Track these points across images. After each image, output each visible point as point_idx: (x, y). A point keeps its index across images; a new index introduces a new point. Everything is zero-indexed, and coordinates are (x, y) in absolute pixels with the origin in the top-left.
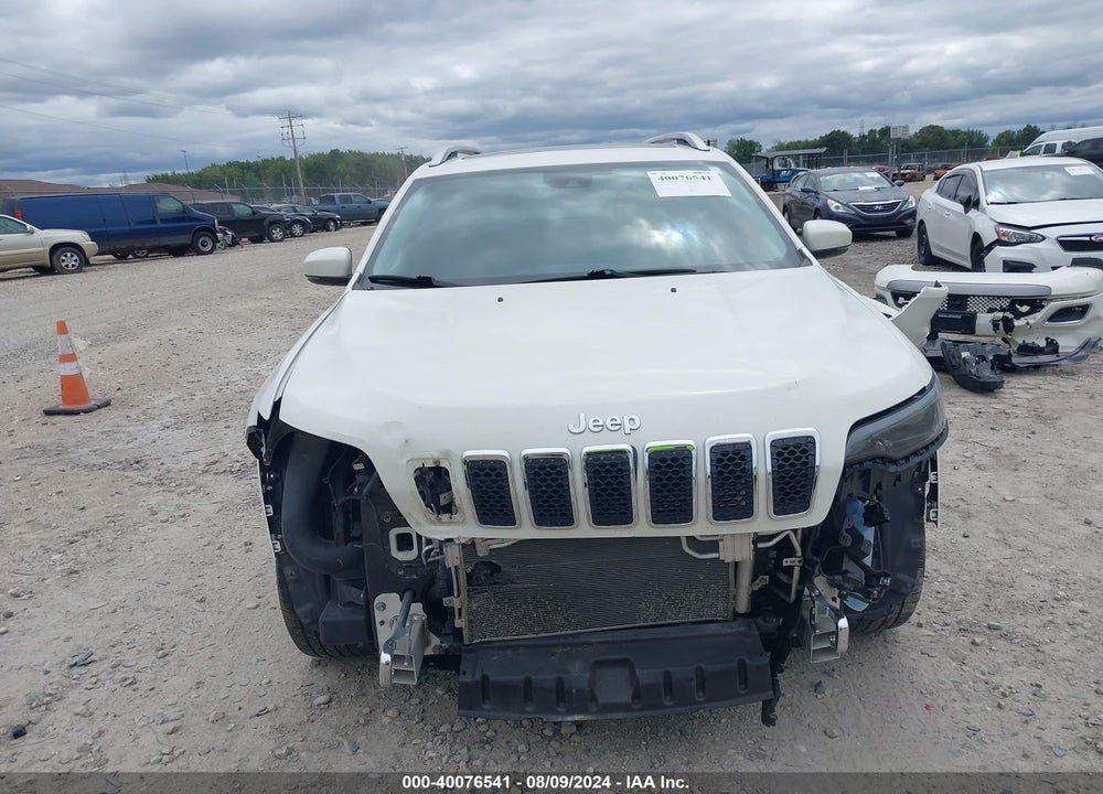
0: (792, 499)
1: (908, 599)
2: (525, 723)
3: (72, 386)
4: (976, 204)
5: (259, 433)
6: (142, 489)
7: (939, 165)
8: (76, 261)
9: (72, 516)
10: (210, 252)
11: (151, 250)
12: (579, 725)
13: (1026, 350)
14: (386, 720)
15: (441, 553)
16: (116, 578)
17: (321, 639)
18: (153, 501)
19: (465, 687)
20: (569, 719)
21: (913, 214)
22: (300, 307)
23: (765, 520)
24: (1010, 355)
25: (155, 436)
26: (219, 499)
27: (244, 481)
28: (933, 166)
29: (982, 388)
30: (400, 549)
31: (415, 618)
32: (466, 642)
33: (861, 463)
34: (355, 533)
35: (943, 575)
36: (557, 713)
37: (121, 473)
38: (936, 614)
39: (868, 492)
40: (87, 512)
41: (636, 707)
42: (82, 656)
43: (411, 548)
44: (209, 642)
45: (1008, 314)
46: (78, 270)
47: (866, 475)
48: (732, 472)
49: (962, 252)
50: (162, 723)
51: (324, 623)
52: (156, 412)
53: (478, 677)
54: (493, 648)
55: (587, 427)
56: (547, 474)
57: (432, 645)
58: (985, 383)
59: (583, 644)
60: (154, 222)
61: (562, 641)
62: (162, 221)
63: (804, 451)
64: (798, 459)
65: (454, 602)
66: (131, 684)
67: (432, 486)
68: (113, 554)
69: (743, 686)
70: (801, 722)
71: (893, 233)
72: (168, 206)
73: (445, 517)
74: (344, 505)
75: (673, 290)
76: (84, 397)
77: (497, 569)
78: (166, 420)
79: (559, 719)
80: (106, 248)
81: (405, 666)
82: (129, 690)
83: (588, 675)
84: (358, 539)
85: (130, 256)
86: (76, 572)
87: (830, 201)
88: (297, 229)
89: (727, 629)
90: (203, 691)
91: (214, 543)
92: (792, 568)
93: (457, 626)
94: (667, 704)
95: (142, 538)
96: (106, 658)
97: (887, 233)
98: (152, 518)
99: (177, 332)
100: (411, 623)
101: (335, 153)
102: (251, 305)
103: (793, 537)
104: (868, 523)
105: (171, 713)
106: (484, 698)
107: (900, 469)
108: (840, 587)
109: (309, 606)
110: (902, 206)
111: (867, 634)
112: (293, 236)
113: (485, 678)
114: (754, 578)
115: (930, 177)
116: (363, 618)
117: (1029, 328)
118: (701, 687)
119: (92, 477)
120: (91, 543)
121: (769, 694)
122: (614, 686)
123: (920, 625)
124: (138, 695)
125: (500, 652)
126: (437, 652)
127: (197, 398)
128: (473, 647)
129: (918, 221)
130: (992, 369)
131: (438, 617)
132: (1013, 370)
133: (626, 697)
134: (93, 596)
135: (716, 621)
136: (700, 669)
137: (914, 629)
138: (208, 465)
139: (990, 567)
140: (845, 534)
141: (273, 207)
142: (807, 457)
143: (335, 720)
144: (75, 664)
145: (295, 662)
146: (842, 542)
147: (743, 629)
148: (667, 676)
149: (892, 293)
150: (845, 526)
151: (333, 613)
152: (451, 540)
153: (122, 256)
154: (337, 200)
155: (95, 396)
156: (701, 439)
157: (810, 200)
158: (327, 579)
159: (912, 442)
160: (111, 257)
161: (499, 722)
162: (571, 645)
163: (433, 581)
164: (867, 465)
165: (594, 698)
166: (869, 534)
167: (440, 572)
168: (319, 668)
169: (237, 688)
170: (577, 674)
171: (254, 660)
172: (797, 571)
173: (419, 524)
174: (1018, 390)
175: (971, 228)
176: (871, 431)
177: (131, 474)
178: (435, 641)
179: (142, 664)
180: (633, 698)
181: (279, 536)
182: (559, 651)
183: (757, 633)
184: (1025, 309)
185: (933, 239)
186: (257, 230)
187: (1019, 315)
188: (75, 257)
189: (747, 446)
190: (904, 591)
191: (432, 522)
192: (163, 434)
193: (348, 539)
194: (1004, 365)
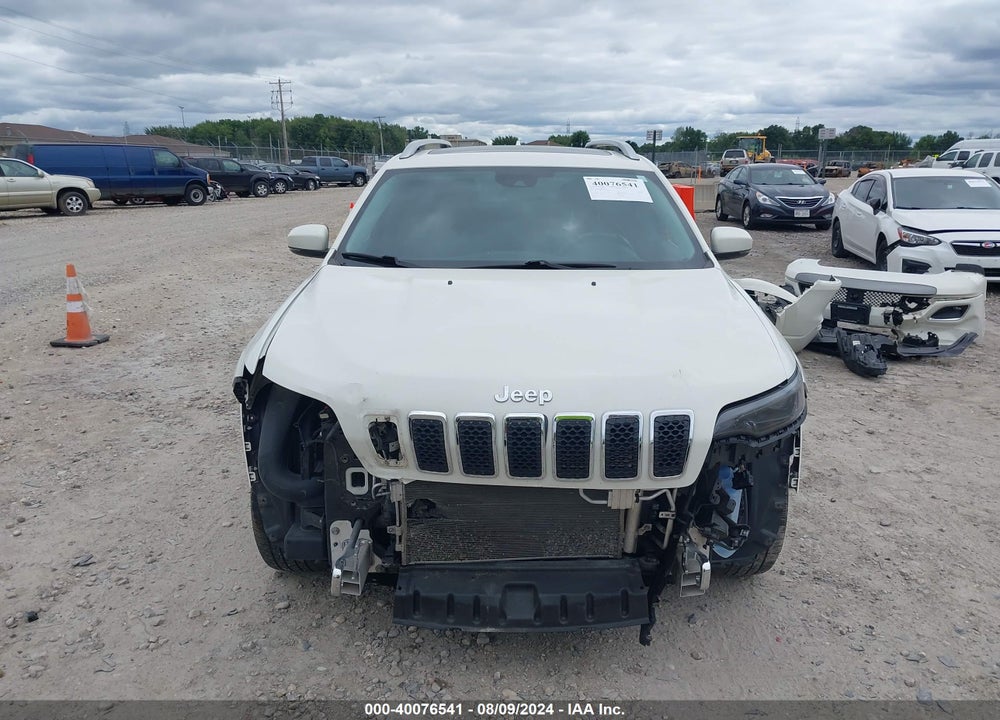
0: (669, 464)
1: (771, 550)
2: (448, 633)
3: (77, 322)
4: (884, 207)
5: (244, 383)
6: (134, 418)
7: (865, 163)
8: (80, 204)
9: (75, 439)
10: (201, 204)
11: (148, 198)
12: (492, 637)
13: (911, 342)
14: (334, 625)
15: (388, 490)
16: (113, 494)
17: (285, 555)
18: (144, 429)
19: (400, 600)
20: (483, 630)
21: (831, 210)
22: (279, 261)
23: (646, 480)
24: (895, 345)
25: (147, 371)
26: (201, 431)
27: (223, 416)
28: (859, 163)
29: (868, 374)
30: (354, 484)
31: (363, 542)
32: (404, 563)
33: (727, 438)
34: (318, 470)
35: (809, 533)
36: (473, 625)
37: (117, 403)
38: (797, 565)
39: (734, 462)
40: (88, 435)
41: (538, 624)
42: (84, 558)
43: (363, 485)
44: (190, 552)
45: (897, 309)
46: (82, 213)
47: (732, 448)
48: (622, 440)
49: (868, 249)
50: (150, 617)
51: (289, 542)
52: (149, 349)
53: (411, 592)
54: (424, 570)
55: (510, 398)
56: (475, 434)
57: (376, 565)
58: (870, 369)
59: (497, 570)
60: (152, 173)
61: (481, 567)
62: (160, 173)
63: (681, 427)
64: (675, 432)
65: (396, 530)
66: (124, 583)
67: (383, 437)
68: (110, 474)
69: (624, 612)
70: (673, 646)
71: (813, 226)
72: (165, 159)
73: (392, 462)
74: (310, 446)
75: (594, 284)
76: (87, 333)
77: (432, 505)
78: (158, 358)
79: (475, 630)
80: (108, 194)
81: (352, 580)
82: (123, 588)
83: (499, 596)
84: (321, 475)
85: (128, 203)
86: (79, 487)
87: (758, 193)
88: (280, 187)
89: (614, 565)
90: (184, 592)
91: (196, 469)
92: (666, 520)
93: (397, 550)
94: (563, 623)
95: (135, 461)
96: (104, 560)
97: (807, 225)
98: (143, 444)
99: (169, 277)
100: (359, 546)
101: (319, 117)
102: (236, 256)
103: (669, 495)
104: (736, 486)
105: (157, 609)
106: (414, 610)
107: (761, 445)
108: (708, 537)
109: (276, 527)
110: (822, 202)
111: (738, 577)
112: (276, 192)
113: (416, 593)
114: (640, 525)
115: (854, 174)
116: (319, 539)
117: (915, 323)
118: (591, 611)
119: (92, 404)
120: (91, 462)
121: (646, 620)
122: (521, 607)
123: (782, 573)
124: (130, 592)
125: (431, 573)
126: (379, 571)
127: (185, 339)
128: (410, 568)
129: (834, 217)
130: (878, 357)
131: (382, 542)
132: (898, 359)
133: (529, 615)
134: (93, 508)
135: (608, 558)
136: (590, 597)
137: (777, 576)
138: (193, 400)
139: (848, 528)
140: (716, 495)
141: (259, 165)
142: (682, 432)
143: (292, 623)
144: (78, 565)
145: (260, 573)
146: (712, 501)
147: (628, 566)
148: (564, 600)
149: (800, 284)
150: (716, 488)
151: (296, 534)
152: (397, 480)
153: (121, 202)
154: (318, 163)
155: (96, 331)
156: (598, 412)
157: (741, 192)
158: (293, 506)
159: (774, 423)
160: (112, 202)
161: (426, 631)
162: (486, 570)
163: (380, 512)
164: (733, 440)
165: (503, 615)
166: (737, 496)
167: (386, 506)
168: (281, 580)
169: (212, 591)
170: (491, 594)
171: (227, 570)
172: (670, 524)
173: (371, 466)
174: (899, 376)
175: (878, 228)
176: (739, 413)
177: (126, 404)
178: (378, 561)
179: (134, 567)
180: (535, 616)
181: (255, 468)
182: (478, 574)
183: (639, 570)
184: (913, 305)
185: (845, 235)
186: (244, 185)
187: (908, 311)
188: (80, 201)
189: (635, 419)
190: (767, 544)
191: (381, 465)
192: (153, 370)
193: (312, 474)
194: (889, 354)
